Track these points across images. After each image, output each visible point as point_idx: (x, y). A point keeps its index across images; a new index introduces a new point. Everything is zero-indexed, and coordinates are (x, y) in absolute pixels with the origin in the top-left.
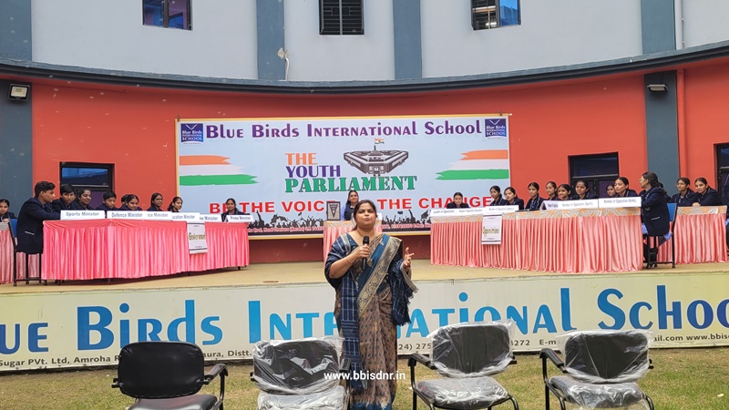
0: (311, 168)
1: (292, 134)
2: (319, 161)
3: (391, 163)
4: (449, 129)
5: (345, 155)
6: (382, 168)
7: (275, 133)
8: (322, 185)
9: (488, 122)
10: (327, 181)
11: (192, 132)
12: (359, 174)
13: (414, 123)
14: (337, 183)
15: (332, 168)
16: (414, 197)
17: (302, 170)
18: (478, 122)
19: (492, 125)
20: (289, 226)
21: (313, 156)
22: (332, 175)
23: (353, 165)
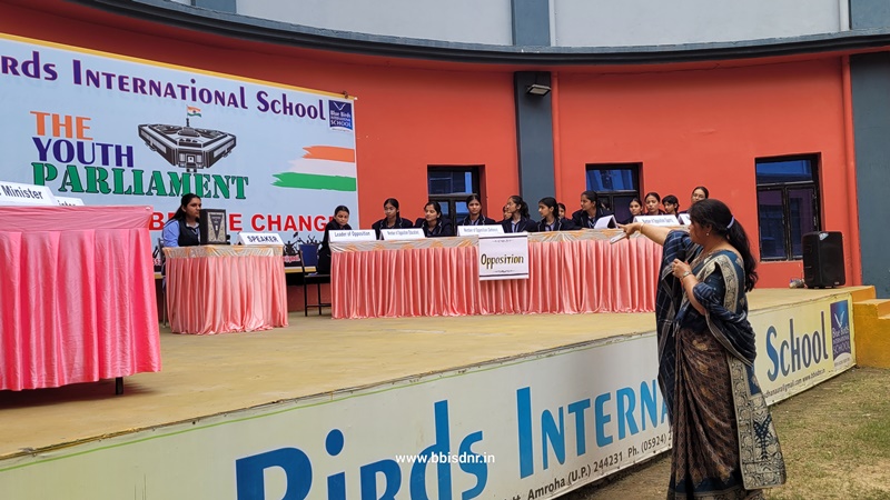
0: (80, 145)
1: (43, 73)
3: (212, 152)
4: (288, 108)
5: (141, 128)
6: (199, 158)
7: (8, 65)
10: (111, 174)
13: (242, 89)
14: (128, 179)
15: (118, 148)
16: (245, 212)
18: (321, 102)
19: (337, 110)
21: (85, 123)
22: (119, 163)
23: (154, 148)
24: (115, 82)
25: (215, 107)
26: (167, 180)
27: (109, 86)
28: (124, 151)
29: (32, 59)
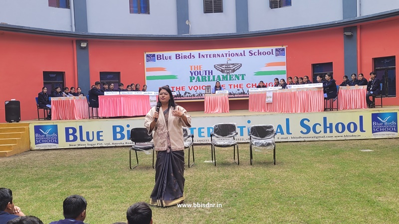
0: (200, 71)
1: (192, 57)
2: (203, 69)
3: (234, 69)
4: (259, 53)
5: (214, 66)
6: (230, 71)
7: (185, 57)
8: (205, 79)
9: (277, 50)
10: (207, 77)
11: (151, 58)
12: (221, 74)
13: (244, 51)
14: (211, 78)
15: (209, 71)
16: (244, 83)
17: (196, 73)
18: (272, 50)
19: (278, 51)
20: (191, 96)
21: (201, 67)
22: (209, 74)
23: (218, 70)
24: (208, 56)
25: (236, 57)
26: (221, 77)
29: (190, 55)
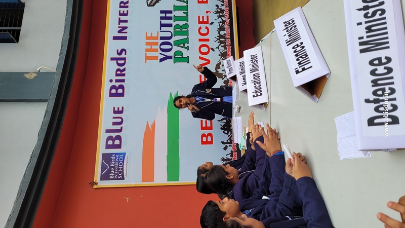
1: (123, 56)
5: (149, 5)
15: (162, 18)
21: (149, 35)
22: (170, 18)
27: (126, 21)
28: (163, 15)
29: (115, 61)
